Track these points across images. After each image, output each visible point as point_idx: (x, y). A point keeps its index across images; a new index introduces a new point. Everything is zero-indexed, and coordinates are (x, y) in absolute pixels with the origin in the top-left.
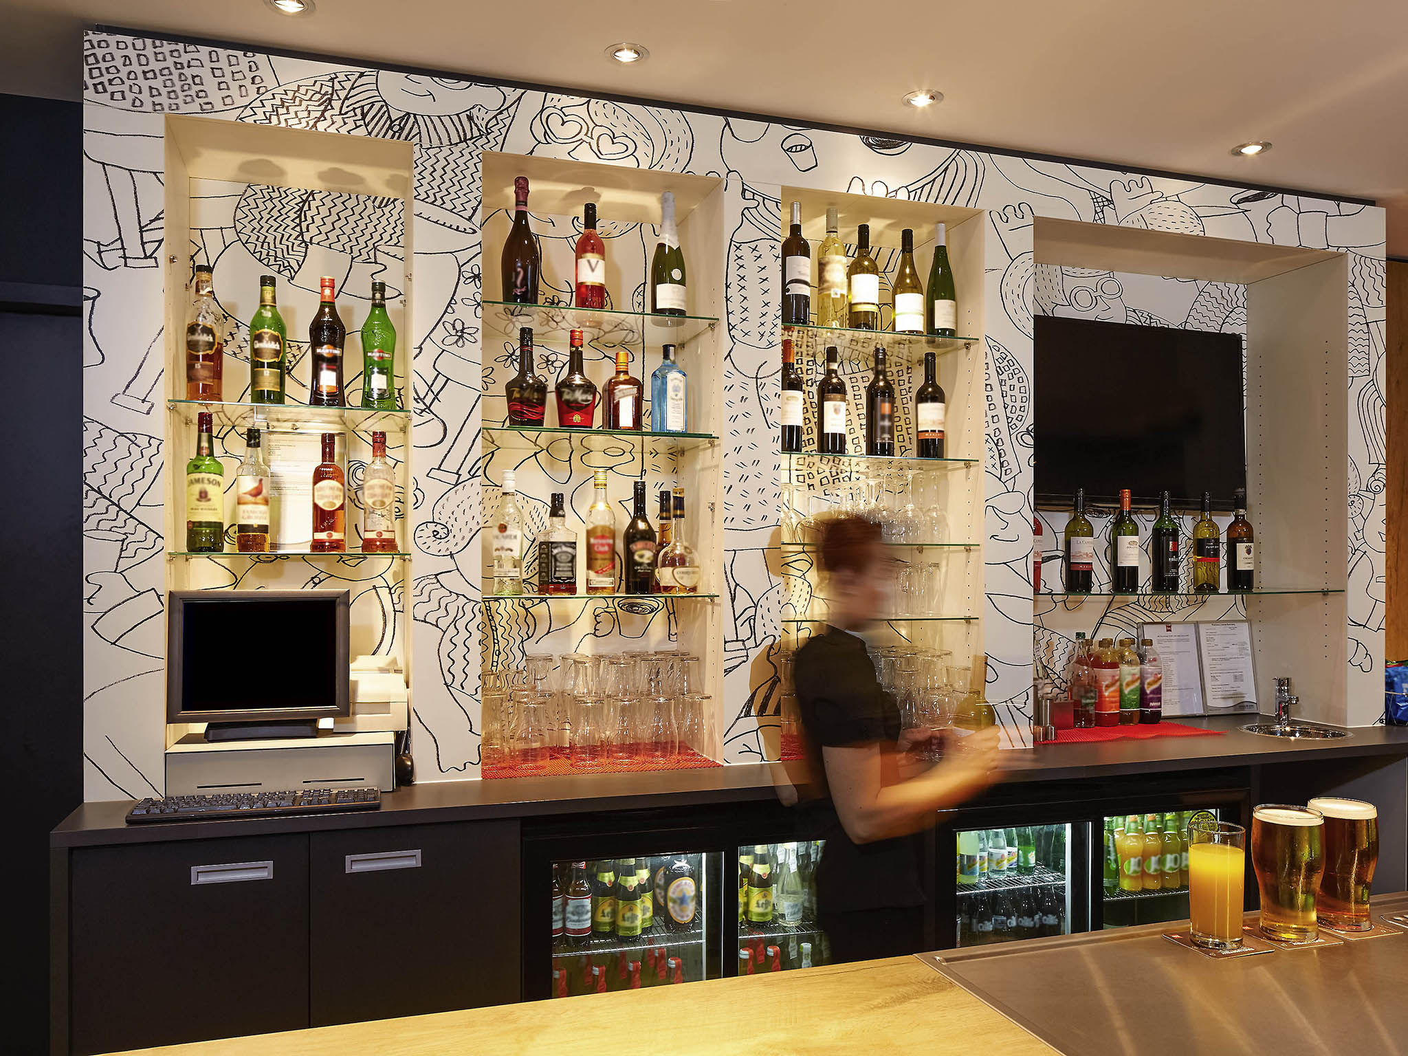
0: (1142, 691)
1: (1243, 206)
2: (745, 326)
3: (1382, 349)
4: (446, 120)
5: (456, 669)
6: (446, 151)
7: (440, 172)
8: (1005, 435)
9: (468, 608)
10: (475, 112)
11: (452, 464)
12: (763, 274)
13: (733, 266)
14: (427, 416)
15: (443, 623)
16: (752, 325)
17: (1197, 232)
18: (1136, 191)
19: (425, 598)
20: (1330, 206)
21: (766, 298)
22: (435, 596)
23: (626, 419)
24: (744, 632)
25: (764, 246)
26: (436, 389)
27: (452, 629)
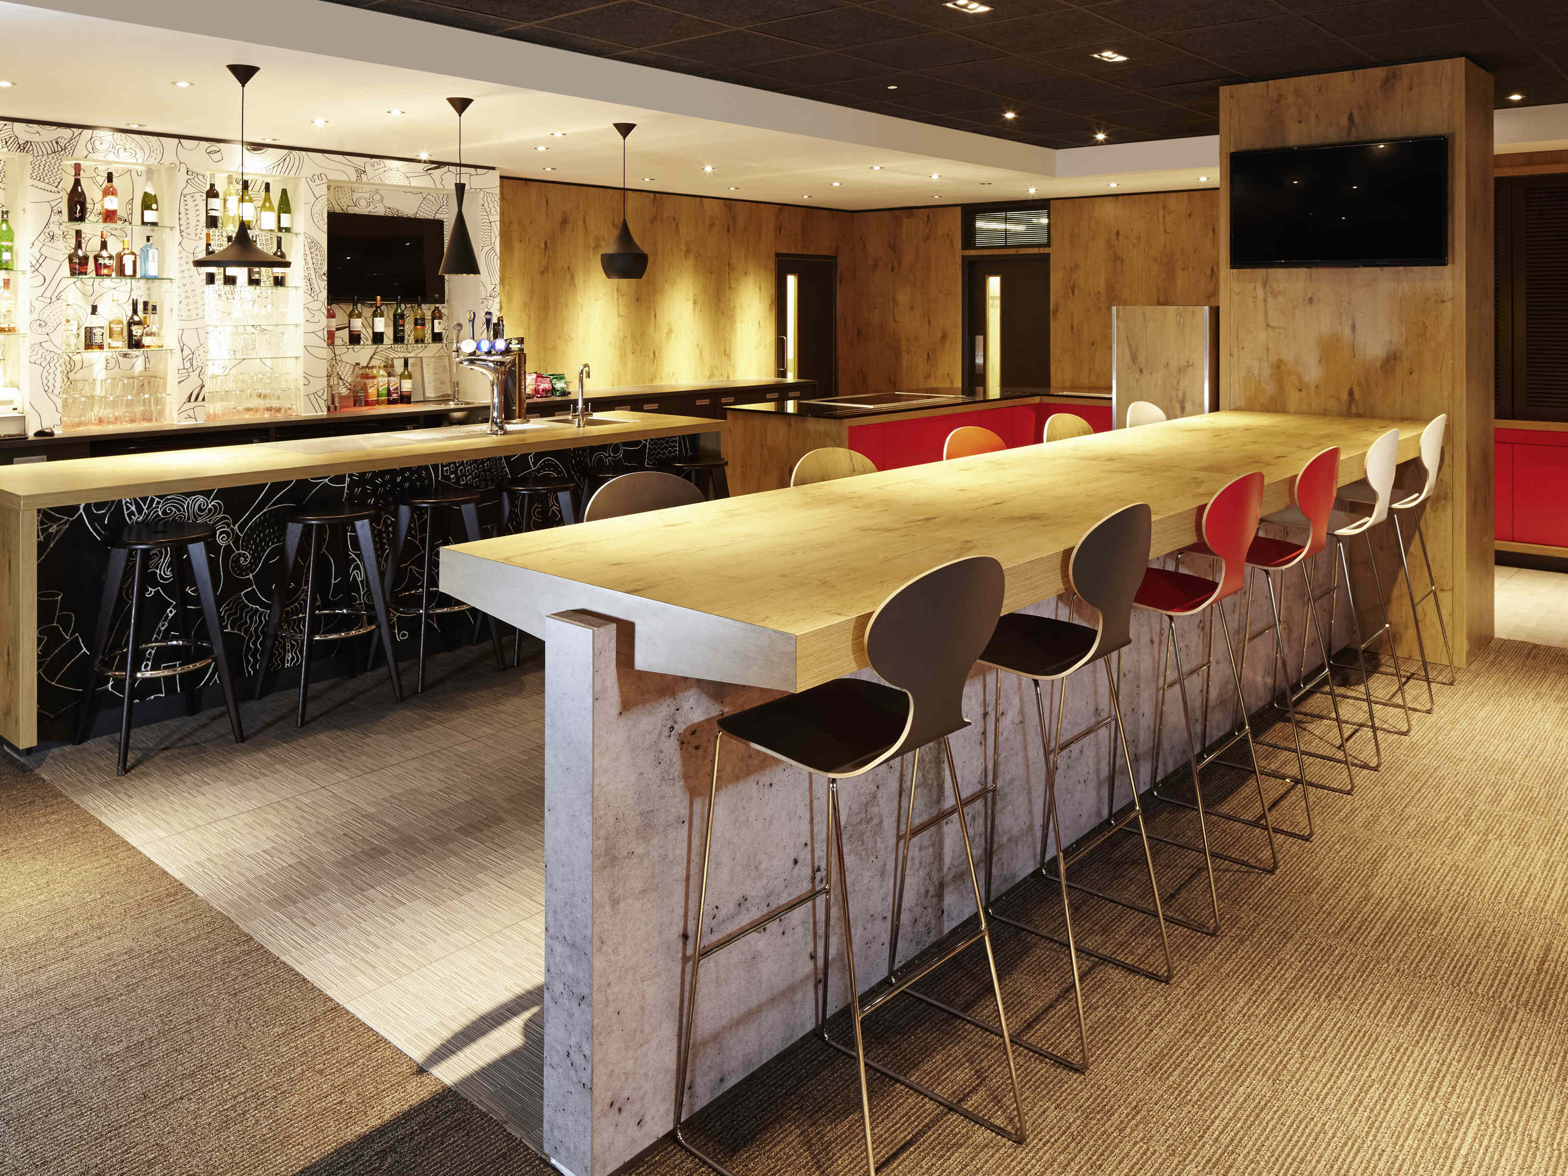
0: (389, 390)
1: (429, 172)
2: (188, 231)
3: (497, 233)
4: (46, 144)
5: (50, 385)
6: (45, 157)
7: (42, 167)
8: (313, 276)
9: (56, 357)
10: (59, 140)
11: (47, 294)
12: (197, 208)
13: (183, 204)
14: (36, 273)
15: (44, 364)
16: (191, 230)
17: (407, 184)
18: (377, 167)
19: (35, 353)
20: (472, 170)
21: (198, 218)
22: (40, 352)
23: (129, 271)
24: (188, 365)
25: (197, 196)
26: (40, 261)
27: (48, 367)
